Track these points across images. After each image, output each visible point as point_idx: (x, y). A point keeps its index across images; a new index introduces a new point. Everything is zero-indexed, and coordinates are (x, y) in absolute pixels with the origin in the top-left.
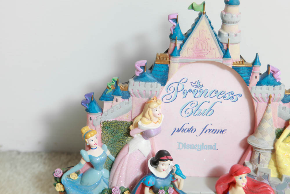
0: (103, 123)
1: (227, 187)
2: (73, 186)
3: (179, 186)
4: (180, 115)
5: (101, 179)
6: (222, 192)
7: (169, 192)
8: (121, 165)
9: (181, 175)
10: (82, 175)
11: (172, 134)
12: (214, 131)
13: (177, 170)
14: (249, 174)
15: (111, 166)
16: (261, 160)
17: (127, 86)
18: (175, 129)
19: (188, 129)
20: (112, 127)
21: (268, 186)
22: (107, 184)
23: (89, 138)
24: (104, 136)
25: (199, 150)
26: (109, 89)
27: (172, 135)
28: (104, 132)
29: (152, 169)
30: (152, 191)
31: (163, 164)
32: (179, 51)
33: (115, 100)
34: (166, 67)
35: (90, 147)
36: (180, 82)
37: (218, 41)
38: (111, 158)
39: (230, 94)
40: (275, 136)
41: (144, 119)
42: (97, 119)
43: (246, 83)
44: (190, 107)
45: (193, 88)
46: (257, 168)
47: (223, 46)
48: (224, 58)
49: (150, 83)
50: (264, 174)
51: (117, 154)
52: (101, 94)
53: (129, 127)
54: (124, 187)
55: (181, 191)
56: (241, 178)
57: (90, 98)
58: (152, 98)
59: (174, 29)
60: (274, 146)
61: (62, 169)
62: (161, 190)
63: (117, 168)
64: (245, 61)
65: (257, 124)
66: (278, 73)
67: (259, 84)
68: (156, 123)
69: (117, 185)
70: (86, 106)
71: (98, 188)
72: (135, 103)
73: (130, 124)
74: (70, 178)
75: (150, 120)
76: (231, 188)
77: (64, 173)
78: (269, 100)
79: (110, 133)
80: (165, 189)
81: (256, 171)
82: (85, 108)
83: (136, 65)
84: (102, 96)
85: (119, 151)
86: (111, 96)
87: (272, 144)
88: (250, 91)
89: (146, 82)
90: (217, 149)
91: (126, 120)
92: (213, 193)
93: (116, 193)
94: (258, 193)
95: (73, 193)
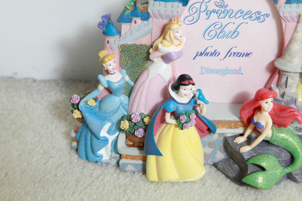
0: (121, 46)
1: (252, 113)
2: (91, 113)
3: (201, 111)
4: (203, 38)
5: (120, 105)
6: (247, 118)
7: (191, 118)
8: (141, 91)
9: (203, 100)
10: (100, 101)
11: (195, 58)
12: (239, 55)
13: (199, 95)
14: (275, 100)
15: (130, 92)
16: (288, 84)
17: (146, 7)
18: (198, 53)
19: (212, 53)
20: (131, 50)
21: (296, 110)
22: (126, 110)
23: (107, 62)
24: (122, 61)
25: (223, 75)
26: (127, 10)
27: (194, 59)
28: (122, 56)
29: (173, 94)
30: (173, 117)
31: (185, 89)
33: (133, 22)
35: (108, 72)
36: (203, 1)
38: (129, 84)
39: (257, 13)
41: (165, 42)
42: (115, 42)
43: (274, 1)
44: (214, 29)
45: (217, 9)
46: (285, 92)
49: (171, 3)
50: (291, 98)
51: (136, 79)
52: (119, 16)
53: (148, 50)
54: (144, 114)
55: (203, 117)
56: (267, 103)
57: (108, 20)
58: (173, 20)
61: (79, 96)
62: (183, 115)
63: (136, 94)
65: (285, 46)
67: (288, 2)
68: (177, 46)
69: (136, 111)
70: (103, 29)
71: (117, 115)
72: (154, 24)
73: (149, 47)
74: (88, 104)
75: (171, 42)
76: (257, 113)
77: (81, 99)
78: (299, 19)
79: (129, 58)
80: (187, 115)
81: (283, 95)
82: (102, 31)
84: (120, 18)
85: (139, 77)
86: (129, 17)
87: (300, 67)
88: (278, 10)
89: (167, 2)
90: (242, 74)
91: (145, 44)
92: (237, 119)
93: (136, 119)
94: (284, 118)
95: (91, 120)
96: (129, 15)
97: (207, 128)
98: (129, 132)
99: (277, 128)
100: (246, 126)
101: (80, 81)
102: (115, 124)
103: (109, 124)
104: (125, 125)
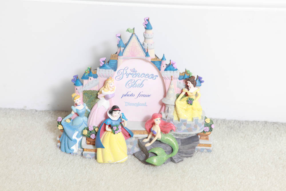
0: (83, 91)
1: (151, 126)
2: (68, 126)
3: (124, 125)
4: (125, 86)
5: (83, 122)
6: (149, 129)
7: (119, 128)
8: (94, 114)
9: (125, 118)
10: (72, 120)
11: (122, 97)
12: (144, 96)
13: (122, 116)
16: (169, 111)
17: (96, 72)
18: (123, 95)
19: (130, 95)
20: (88, 93)
21: (172, 124)
22: (86, 125)
23: (76, 99)
24: (84, 99)
25: (137, 106)
26: (86, 73)
27: (122, 98)
28: (84, 96)
29: (109, 115)
30: (110, 127)
31: (115, 113)
32: (123, 53)
33: (89, 79)
34: (116, 61)
36: (124, 69)
37: (143, 48)
38: (88, 111)
39: (151, 75)
41: (105, 89)
42: (80, 89)
43: (159, 69)
44: (131, 83)
45: (132, 73)
46: (167, 115)
47: (145, 50)
48: (146, 57)
49: (108, 70)
50: (170, 118)
53: (97, 93)
54: (95, 126)
55: (125, 127)
56: (157, 120)
57: (76, 78)
58: (109, 78)
59: (119, 42)
60: (175, 103)
61: (61, 117)
62: (115, 126)
63: (91, 116)
64: (158, 58)
65: (166, 91)
66: (175, 64)
67: (166, 70)
68: (111, 91)
69: (91, 125)
71: (81, 127)
72: (100, 80)
74: (66, 122)
75: (108, 89)
76: (153, 126)
77: (62, 119)
78: (172, 78)
79: (88, 97)
80: (117, 126)
81: (166, 117)
82: (74, 83)
83: (100, 60)
84: (82, 77)
85: (93, 107)
87: (174, 102)
88: (161, 74)
89: (106, 69)
90: (147, 106)
91: (96, 90)
92: (144, 129)
93: (91, 129)
94: (167, 128)
95: (68, 130)
96: (87, 76)
97: (128, 134)
98: (88, 136)
99: (164, 134)
100: (149, 133)
101: (63, 111)
102: (81, 133)
103: (77, 132)
104: (86, 132)
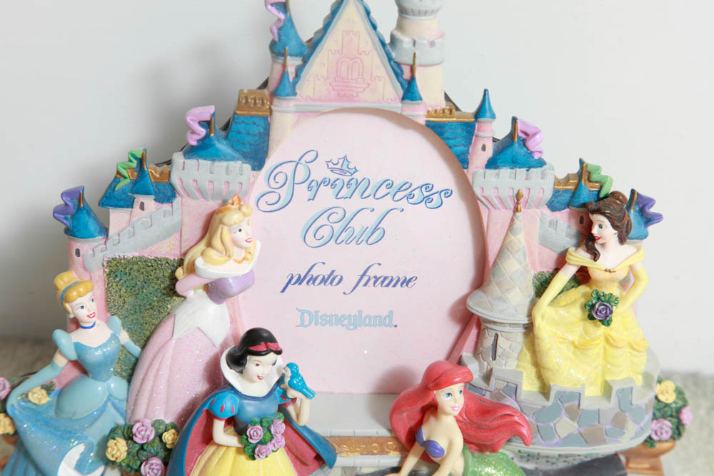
0: (109, 262)
1: (418, 417)
2: (37, 421)
3: (298, 416)
4: (302, 239)
5: (106, 402)
6: (407, 430)
7: (273, 432)
8: (157, 367)
9: (302, 388)
10: (58, 392)
11: (285, 288)
12: (387, 282)
13: (291, 377)
14: (469, 385)
15: (131, 370)
16: (499, 351)
17: (168, 172)
18: (292, 278)
19: (324, 277)
20: (132, 272)
21: (516, 411)
22: (121, 414)
23: (74, 301)
24: (112, 296)
25: (352, 327)
26: (122, 178)
27: (283, 291)
28: (112, 286)
29: (230, 374)
30: (231, 429)
31: (258, 363)
32: (295, 84)
33: (137, 205)
34: (261, 123)
35: (77, 324)
36: (300, 160)
37: (390, 59)
38: (130, 350)
39: (423, 188)
40: (532, 292)
41: (211, 252)
42: (93, 252)
43: (460, 162)
44: (327, 223)
45: (333, 176)
46: (491, 370)
47: (402, 71)
48: (406, 101)
49: (225, 164)
50: (506, 384)
51: (145, 339)
52: (104, 191)
53: (173, 272)
54: (163, 422)
55: (305, 428)
56: (449, 394)
57: (76, 201)
58: (230, 201)
59: (280, 29)
60: (530, 315)
61: (8, 380)
62: (255, 425)
63: (146, 375)
64: (457, 109)
65: (488, 262)
66: (538, 136)
67: (492, 164)
68: (240, 263)
69: (146, 416)
70: (65, 222)
71: (99, 424)
72: (187, 211)
73: (176, 265)
74: (29, 401)
75: (226, 254)
76: (428, 420)
77: (13, 388)
78: (518, 203)
79: (129, 290)
80: (263, 424)
81: (487, 377)
82: (64, 227)
83: (188, 119)
84: (105, 196)
85: (152, 333)
86: (128, 196)
87: (525, 311)
88: (471, 182)
89: (214, 160)
90: (396, 326)
91: (167, 257)
92: (384, 432)
93: (144, 434)
94: (491, 429)
95: (35, 437)
96: (128, 189)
97: (314, 455)
98: (128, 466)
99: (477, 454)
100: (405, 449)
101: (22, 340)
102: (95, 448)
103: (81, 448)
104: (119, 449)
